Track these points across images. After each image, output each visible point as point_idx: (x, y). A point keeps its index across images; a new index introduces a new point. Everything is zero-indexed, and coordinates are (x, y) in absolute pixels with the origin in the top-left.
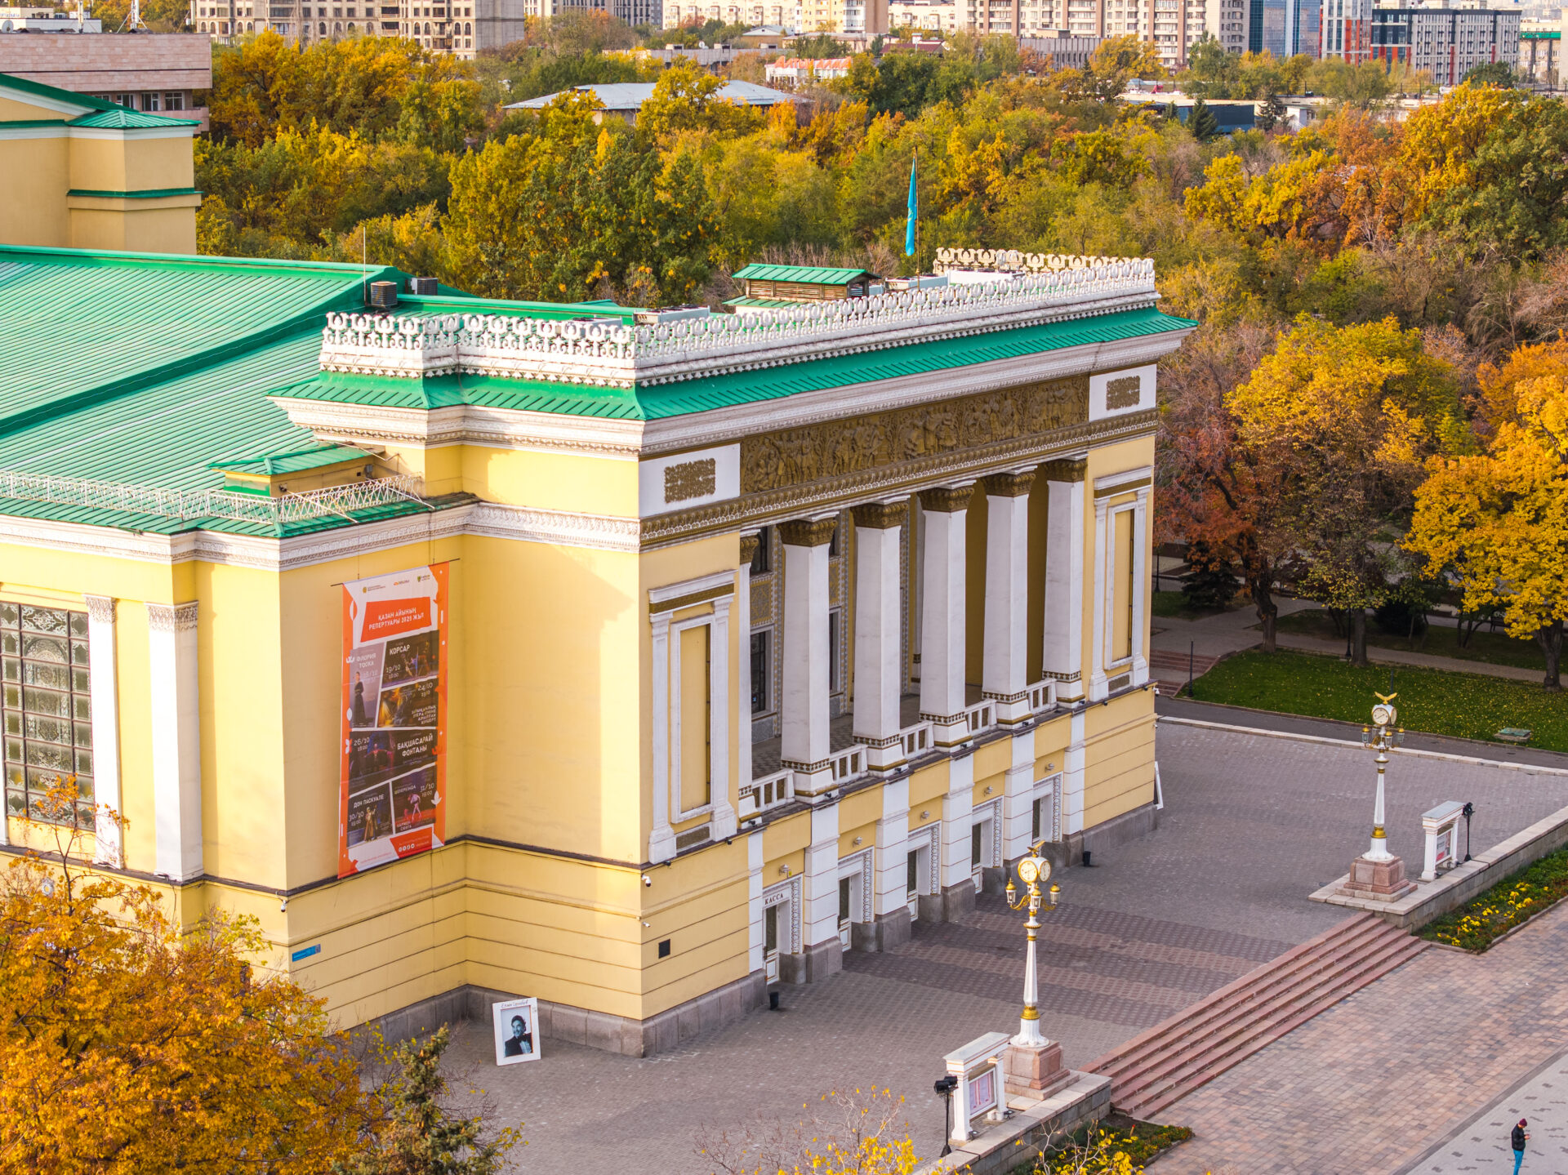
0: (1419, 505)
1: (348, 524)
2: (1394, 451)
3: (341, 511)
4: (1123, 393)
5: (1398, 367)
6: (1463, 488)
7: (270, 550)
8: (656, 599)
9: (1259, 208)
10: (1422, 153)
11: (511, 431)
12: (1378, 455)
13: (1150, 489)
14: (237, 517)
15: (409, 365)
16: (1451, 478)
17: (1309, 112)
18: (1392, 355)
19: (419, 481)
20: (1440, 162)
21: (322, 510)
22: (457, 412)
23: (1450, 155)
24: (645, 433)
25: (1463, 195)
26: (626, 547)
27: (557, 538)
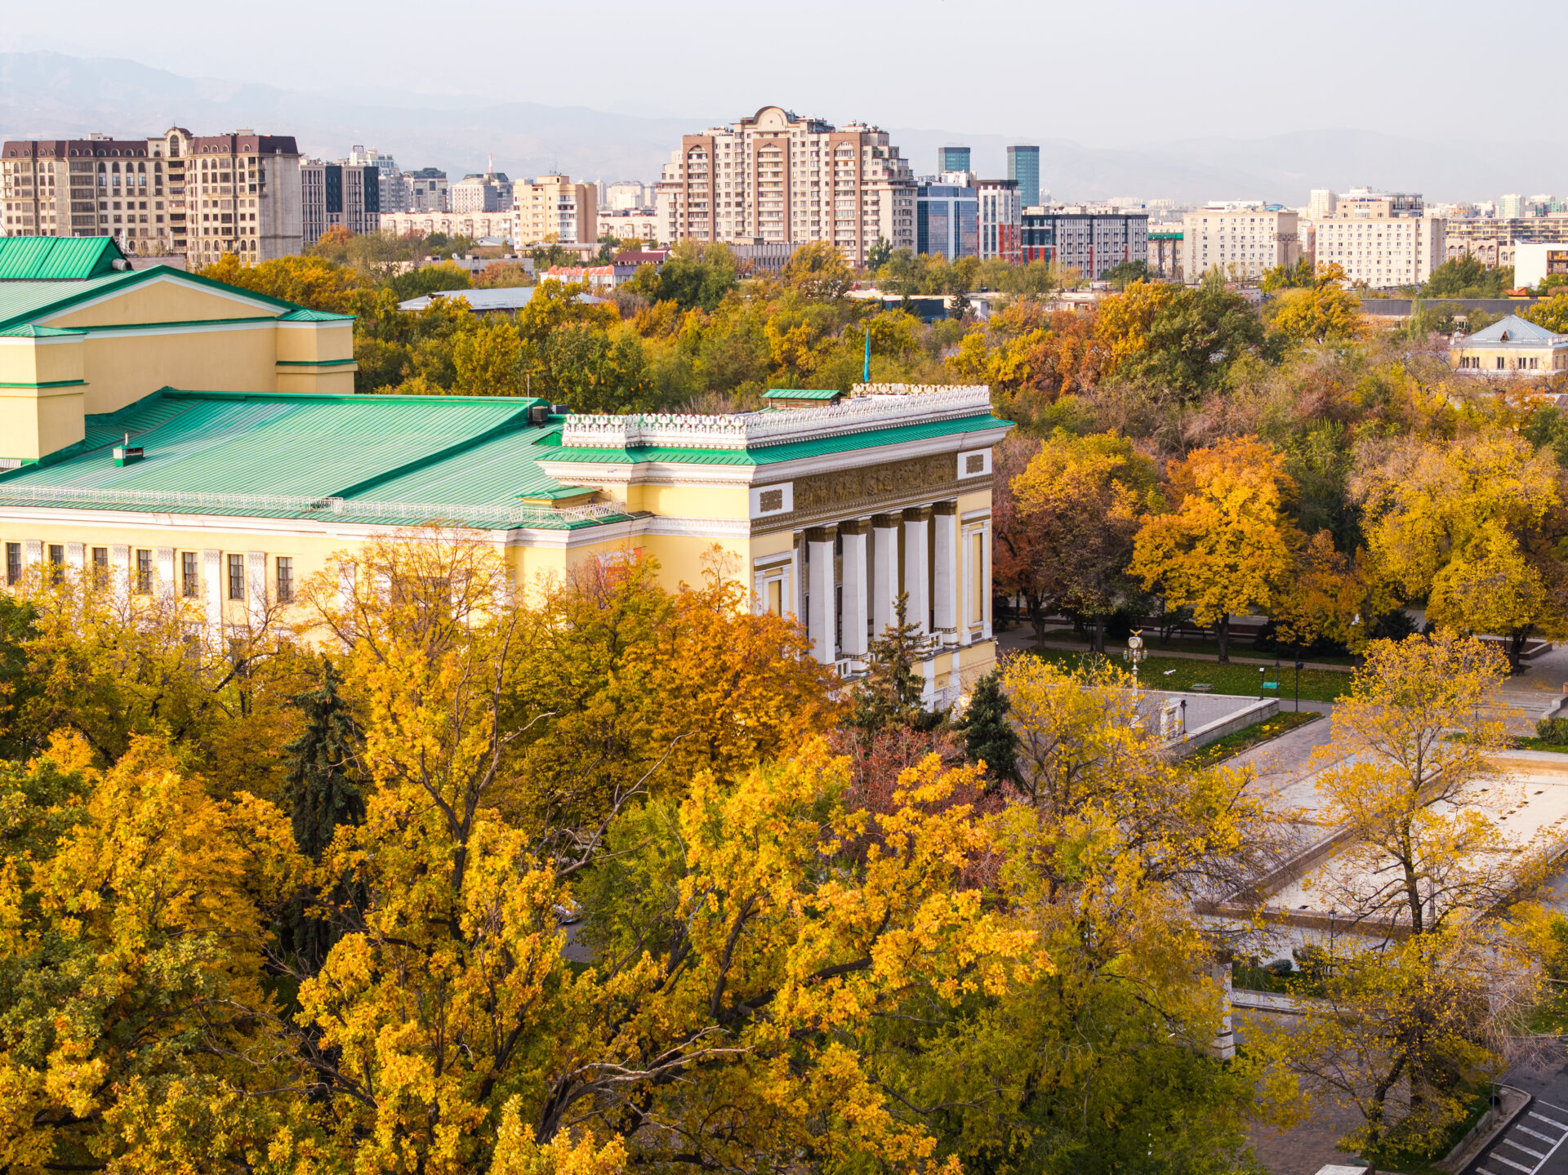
0: (1137, 545)
1: (596, 524)
2: (1120, 511)
3: (593, 518)
4: (975, 464)
5: (1119, 460)
6: (1164, 533)
7: (564, 536)
8: (757, 564)
9: (999, 370)
10: (1112, 328)
11: (675, 475)
12: (1110, 514)
13: (989, 522)
14: (539, 521)
15: (617, 441)
16: (1157, 527)
17: (987, 305)
18: (1115, 452)
19: (624, 504)
20: (1125, 334)
21: (582, 517)
22: (645, 466)
23: (1131, 329)
24: (756, 472)
25: (1142, 358)
26: (741, 535)
27: (701, 533)
